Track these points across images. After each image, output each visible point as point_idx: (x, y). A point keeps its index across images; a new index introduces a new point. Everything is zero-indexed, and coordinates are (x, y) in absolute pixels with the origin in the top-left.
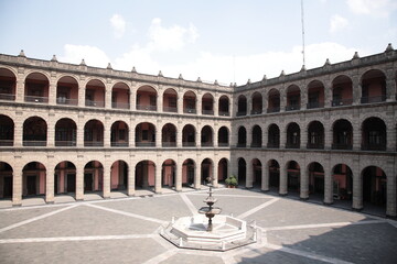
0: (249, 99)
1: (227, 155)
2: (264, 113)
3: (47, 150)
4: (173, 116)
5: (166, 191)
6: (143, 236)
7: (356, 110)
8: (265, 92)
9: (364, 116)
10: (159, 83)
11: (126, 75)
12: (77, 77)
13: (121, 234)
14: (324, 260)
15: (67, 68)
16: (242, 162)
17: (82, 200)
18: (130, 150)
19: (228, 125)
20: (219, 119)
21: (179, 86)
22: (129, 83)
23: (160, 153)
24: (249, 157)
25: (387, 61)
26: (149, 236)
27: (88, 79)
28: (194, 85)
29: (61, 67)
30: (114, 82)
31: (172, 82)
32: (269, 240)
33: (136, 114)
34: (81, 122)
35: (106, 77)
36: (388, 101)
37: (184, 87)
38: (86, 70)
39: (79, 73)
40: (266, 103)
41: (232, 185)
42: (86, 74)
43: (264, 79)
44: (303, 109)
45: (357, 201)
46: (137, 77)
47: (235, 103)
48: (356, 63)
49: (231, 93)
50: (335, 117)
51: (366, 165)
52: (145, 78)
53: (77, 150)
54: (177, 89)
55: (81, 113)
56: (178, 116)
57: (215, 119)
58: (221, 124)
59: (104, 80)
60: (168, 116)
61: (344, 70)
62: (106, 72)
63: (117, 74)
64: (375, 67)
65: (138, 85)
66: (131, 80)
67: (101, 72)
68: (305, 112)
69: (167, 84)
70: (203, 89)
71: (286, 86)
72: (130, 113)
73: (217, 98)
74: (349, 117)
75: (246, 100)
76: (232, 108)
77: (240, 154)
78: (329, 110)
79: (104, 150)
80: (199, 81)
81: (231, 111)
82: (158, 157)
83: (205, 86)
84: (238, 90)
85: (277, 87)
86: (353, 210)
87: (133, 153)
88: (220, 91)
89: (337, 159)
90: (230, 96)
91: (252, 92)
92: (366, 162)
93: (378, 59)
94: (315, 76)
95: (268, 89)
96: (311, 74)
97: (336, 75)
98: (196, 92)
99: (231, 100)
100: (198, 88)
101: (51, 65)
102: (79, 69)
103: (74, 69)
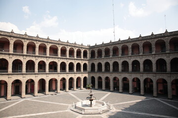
0: (96, 52)
1: (87, 75)
2: (103, 58)
3: (8, 74)
4: (65, 59)
5: (62, 92)
6: (64, 111)
7: (141, 57)
8: (103, 49)
9: (144, 59)
10: (59, 44)
11: (45, 40)
12: (23, 40)
13: (53, 111)
14: (139, 114)
15: (18, 36)
16: (93, 78)
17: (25, 98)
18: (46, 74)
19: (87, 62)
20: (83, 60)
21: (67, 45)
22: (46, 44)
23: (59, 75)
24: (96, 76)
25: (152, 38)
26: (66, 111)
27: (28, 41)
28: (73, 45)
29: (15, 35)
30: (40, 43)
31: (64, 44)
32: (116, 109)
33: (49, 57)
34: (24, 61)
35: (36, 41)
36: (153, 53)
37: (69, 46)
38: (27, 37)
39: (24, 39)
40: (103, 53)
41: (89, 88)
42: (27, 39)
43: (103, 44)
44: (120, 56)
45: (142, 92)
46: (50, 41)
47: (89, 53)
48: (141, 38)
49: (88, 49)
50: (133, 59)
51: (145, 78)
52: (53, 42)
53: (23, 74)
54: (66, 47)
55: (25, 57)
56: (67, 59)
57: (82, 60)
58: (84, 62)
59: (35, 42)
60: (63, 58)
61: (136, 41)
62: (36, 39)
63: (41, 40)
64: (148, 41)
65: (50, 45)
66: (47, 42)
67: (34, 39)
68: (120, 57)
69: (62, 45)
70: (77, 47)
71: (112, 46)
72: (47, 57)
73: (82, 51)
74: (138, 59)
75: (94, 52)
76: (89, 55)
77: (92, 75)
78: (131, 56)
79: (35, 74)
80: (75, 44)
81: (88, 56)
82: (58, 77)
83: (78, 46)
84: (91, 48)
85: (109, 47)
86: (141, 95)
87: (48, 75)
88: (84, 48)
89: (134, 76)
90: (88, 50)
91: (98, 49)
92: (145, 76)
93: (149, 38)
94: (125, 43)
95: (104, 48)
96: (123, 42)
97: (133, 43)
98: (74, 48)
99: (88, 52)
100: (75, 47)
101: (11, 34)
102: (24, 37)
103: (22, 36)
